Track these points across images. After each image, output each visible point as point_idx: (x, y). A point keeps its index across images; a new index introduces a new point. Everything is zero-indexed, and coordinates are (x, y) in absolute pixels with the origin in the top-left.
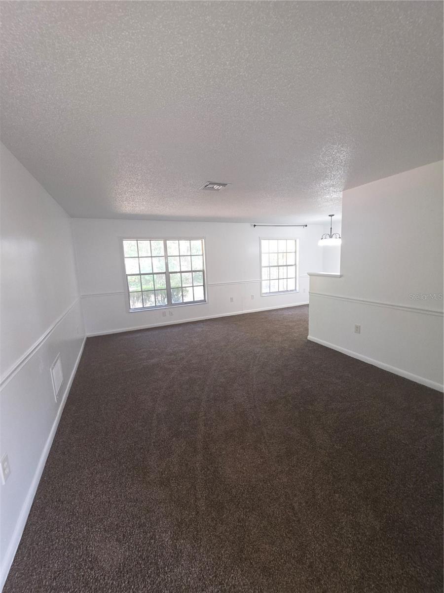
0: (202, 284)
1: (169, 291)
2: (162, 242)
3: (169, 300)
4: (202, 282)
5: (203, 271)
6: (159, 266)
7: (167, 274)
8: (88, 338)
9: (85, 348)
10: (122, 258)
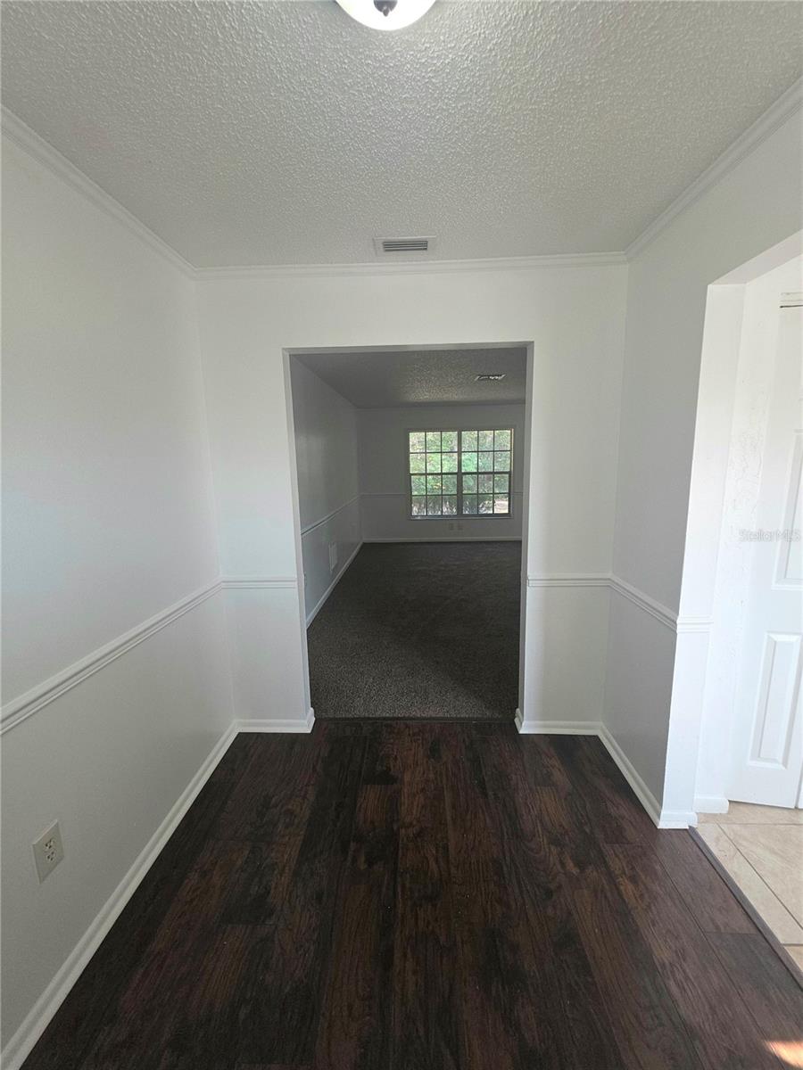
0: (507, 491)
1: (460, 498)
2: (455, 434)
3: (460, 509)
4: (507, 488)
5: (509, 473)
6: (450, 465)
7: (460, 475)
8: (364, 544)
9: (359, 553)
10: (407, 453)
